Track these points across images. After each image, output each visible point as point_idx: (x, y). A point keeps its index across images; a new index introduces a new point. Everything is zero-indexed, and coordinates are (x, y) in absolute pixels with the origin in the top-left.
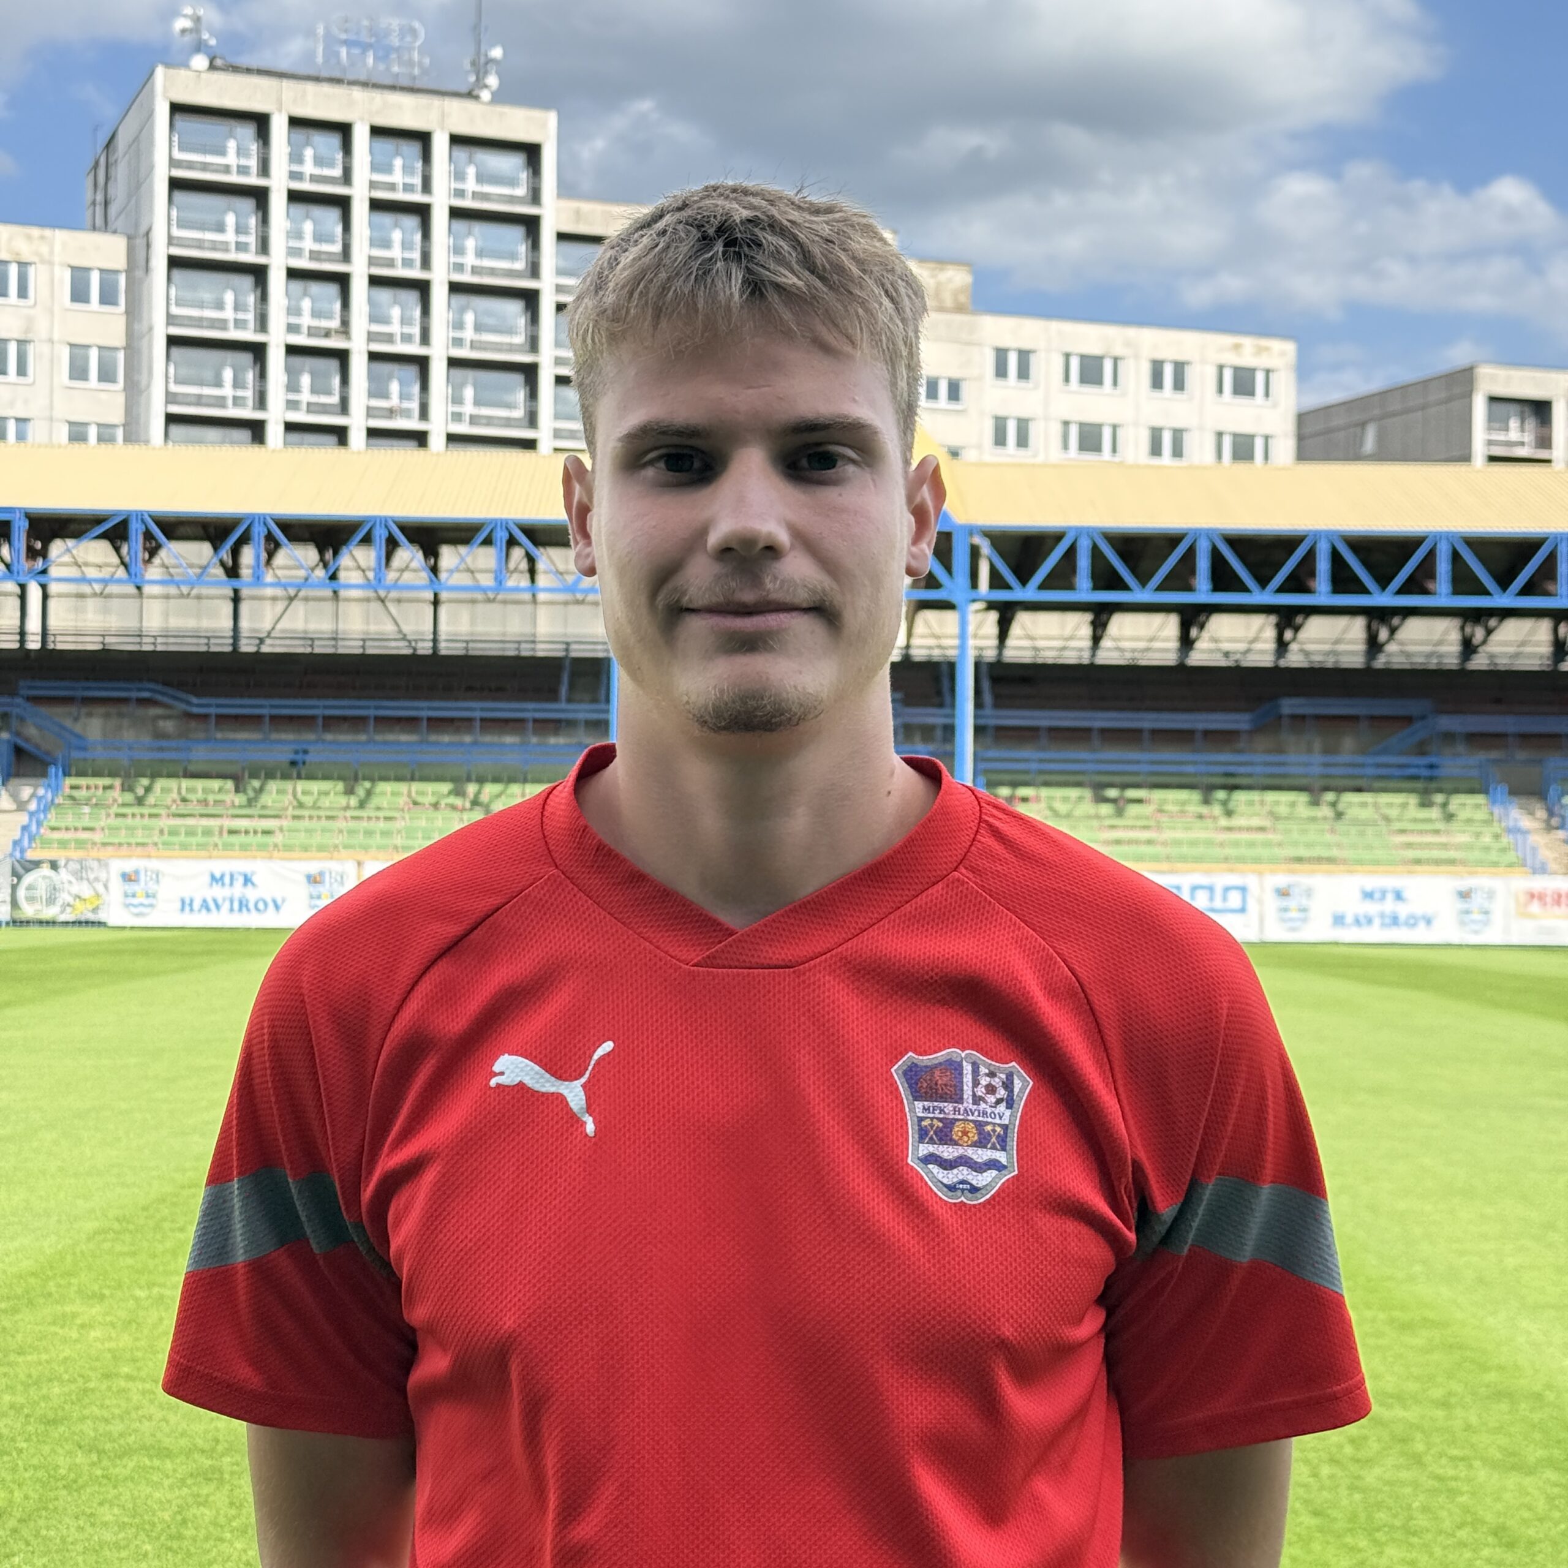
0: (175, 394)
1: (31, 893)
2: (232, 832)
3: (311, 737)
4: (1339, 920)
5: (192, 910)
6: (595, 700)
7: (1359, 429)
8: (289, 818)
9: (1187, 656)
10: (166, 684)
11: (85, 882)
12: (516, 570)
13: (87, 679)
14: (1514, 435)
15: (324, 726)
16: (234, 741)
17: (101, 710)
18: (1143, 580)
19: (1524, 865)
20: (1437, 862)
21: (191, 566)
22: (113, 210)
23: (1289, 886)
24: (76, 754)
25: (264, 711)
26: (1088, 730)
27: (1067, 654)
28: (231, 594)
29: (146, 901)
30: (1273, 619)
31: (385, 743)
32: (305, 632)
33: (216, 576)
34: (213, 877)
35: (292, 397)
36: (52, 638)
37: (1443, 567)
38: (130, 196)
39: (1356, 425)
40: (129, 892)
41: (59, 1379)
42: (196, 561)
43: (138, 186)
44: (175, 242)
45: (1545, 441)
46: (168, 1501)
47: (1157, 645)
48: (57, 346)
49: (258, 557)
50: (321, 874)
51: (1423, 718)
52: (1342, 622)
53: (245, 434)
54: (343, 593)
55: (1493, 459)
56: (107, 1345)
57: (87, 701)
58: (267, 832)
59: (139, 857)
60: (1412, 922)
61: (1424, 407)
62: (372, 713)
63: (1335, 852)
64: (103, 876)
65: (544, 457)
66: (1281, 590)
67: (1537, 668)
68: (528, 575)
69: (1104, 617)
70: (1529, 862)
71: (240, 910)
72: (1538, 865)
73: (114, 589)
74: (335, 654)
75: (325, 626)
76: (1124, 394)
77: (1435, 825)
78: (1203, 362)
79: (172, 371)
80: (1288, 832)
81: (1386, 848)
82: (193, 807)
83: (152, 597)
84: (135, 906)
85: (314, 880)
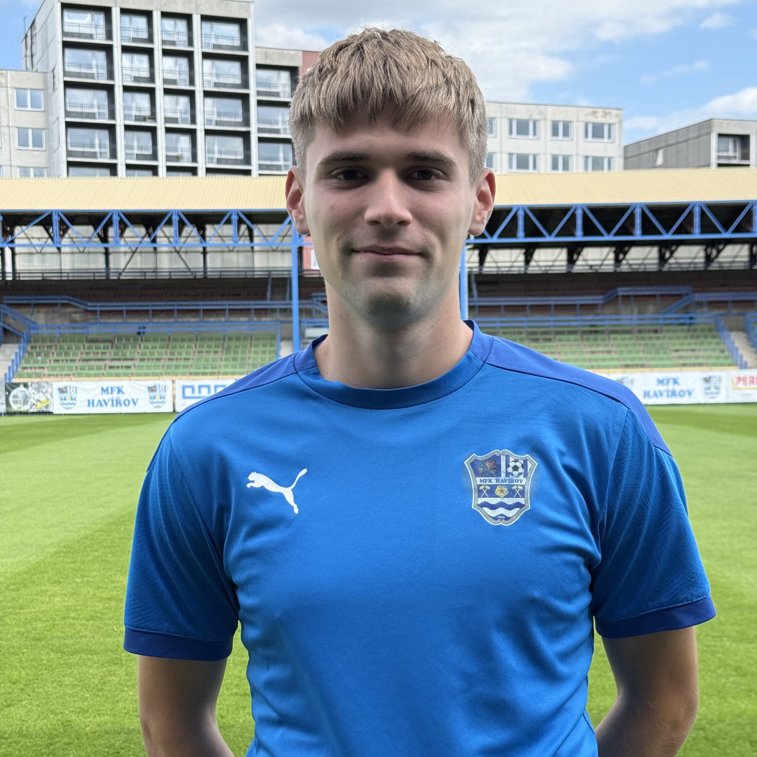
0: (71, 152)
1: (15, 399)
2: (111, 367)
3: (147, 320)
4: (646, 394)
5: (93, 406)
6: (284, 299)
7: (654, 153)
8: (138, 360)
9: (572, 268)
10: (74, 296)
11: (41, 394)
12: (242, 236)
13: (36, 295)
14: (731, 153)
15: (153, 314)
16: (109, 323)
17: (44, 310)
18: (550, 233)
19: (736, 365)
20: (694, 365)
21: (84, 237)
22: (35, 59)
23: (623, 379)
24: (33, 331)
25: (123, 308)
26: (524, 306)
27: (513, 269)
28: (103, 250)
30: (613, 249)
31: (183, 322)
32: (141, 269)
33: (96, 242)
34: (103, 389)
35: (129, 151)
36: (18, 275)
37: (697, 220)
38: (43, 52)
39: (653, 151)
40: (63, 397)
41: (41, 620)
42: (86, 235)
43: (48, 47)
44: (67, 74)
45: (746, 156)
46: (96, 674)
47: (557, 263)
48: (11, 129)
49: (116, 232)
50: (155, 387)
51: (687, 295)
52: (647, 249)
53: (107, 171)
54: (159, 249)
55: (720, 165)
56: (63, 604)
57: (36, 305)
58: (128, 367)
59: (67, 381)
60: (682, 394)
61: (687, 141)
62: (176, 308)
63: (644, 362)
64: (50, 390)
65: (254, 178)
66: (617, 234)
67: (743, 268)
68: (248, 238)
69: (531, 251)
70: (739, 363)
71: (117, 405)
72: (743, 364)
73: (47, 250)
74: (156, 279)
75: (151, 265)
76: (539, 139)
77: (693, 347)
78: (578, 121)
79: (69, 140)
80: (621, 352)
81: (669, 359)
82: (91, 356)
83: (66, 253)
84: (66, 404)
85: (152, 389)
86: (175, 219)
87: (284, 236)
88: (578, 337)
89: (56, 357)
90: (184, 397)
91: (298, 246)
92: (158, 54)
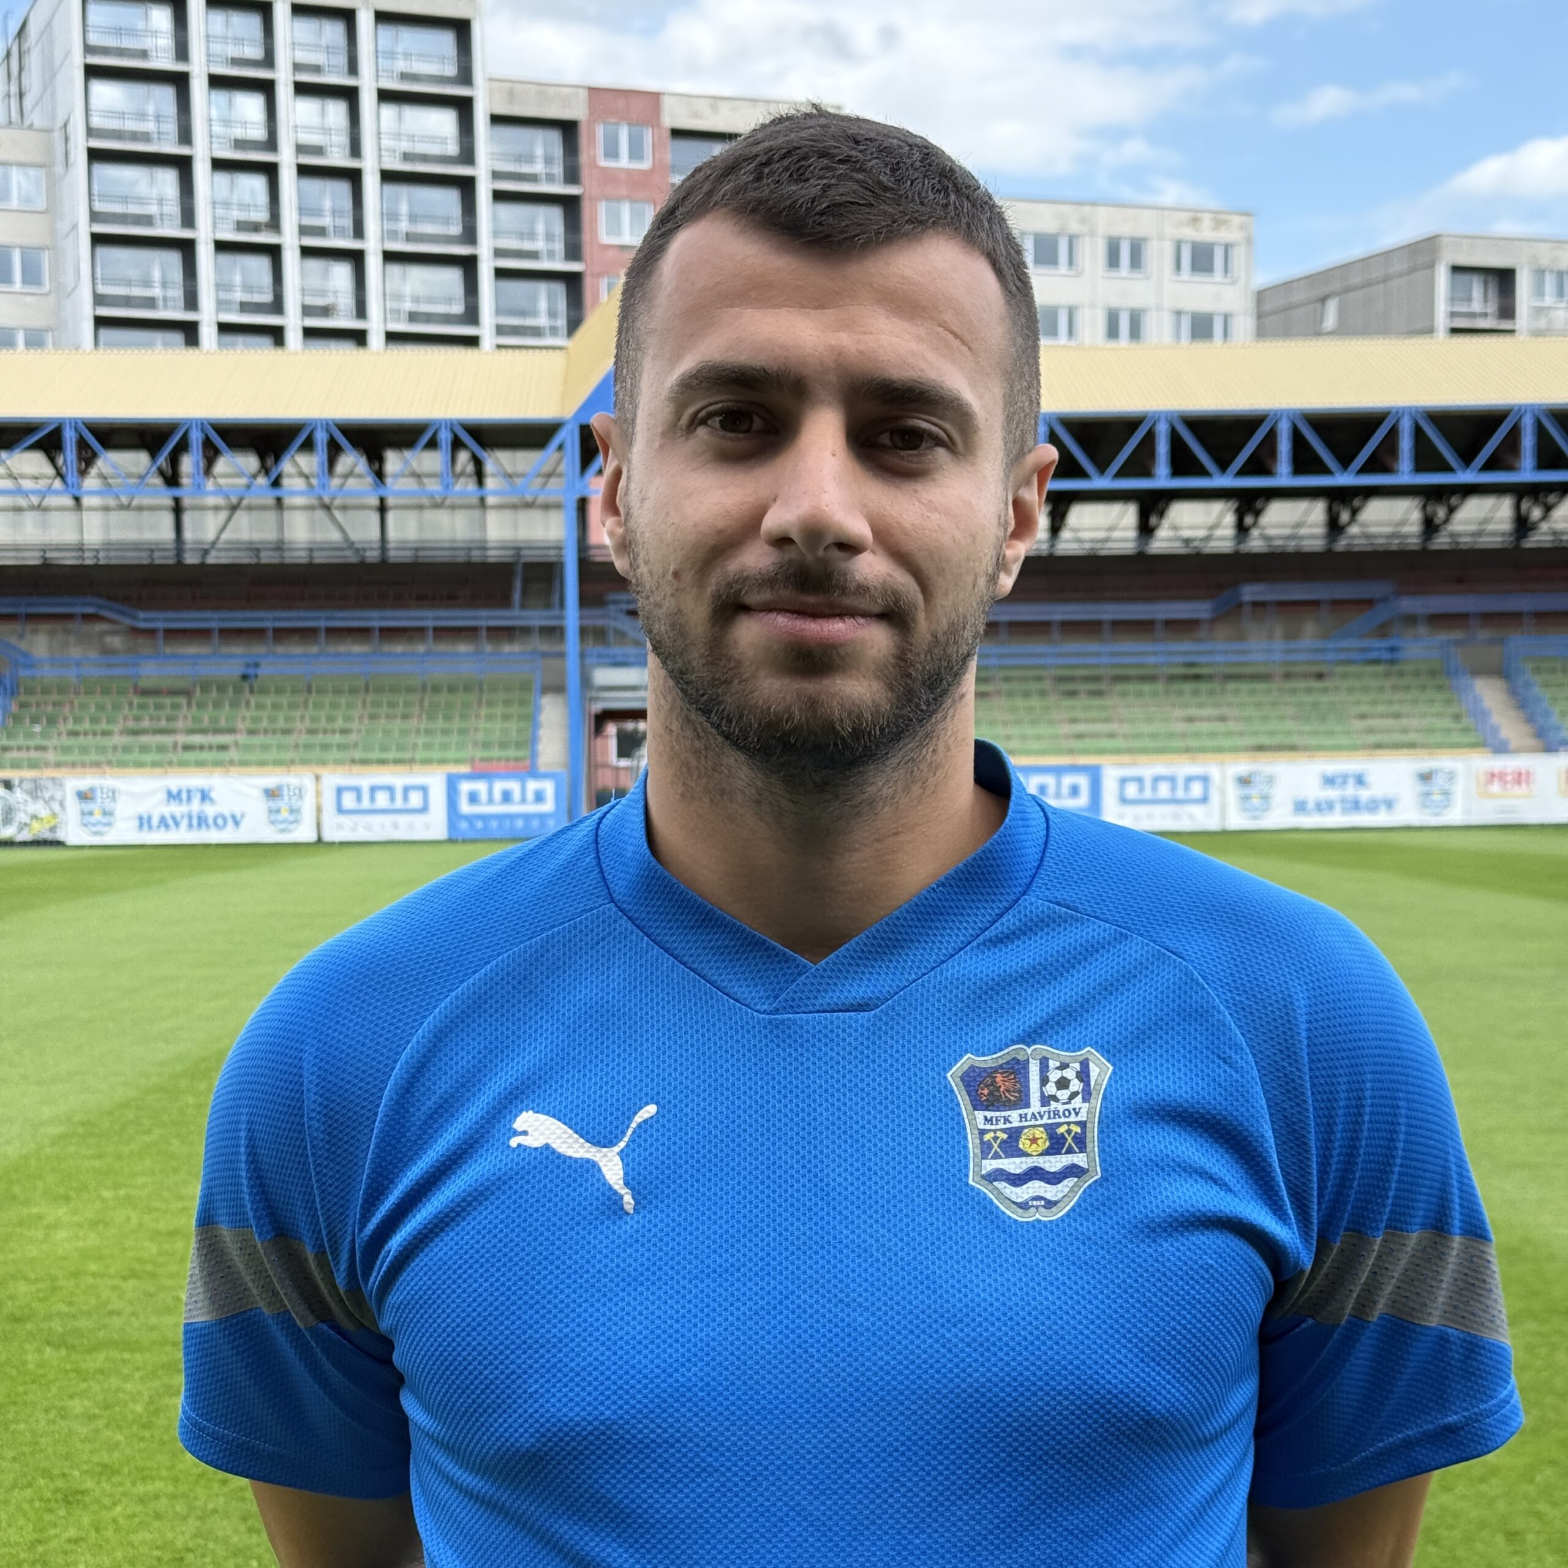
0: (103, 295)
2: (187, 748)
3: (262, 649)
4: (1300, 807)
5: (150, 827)
6: (548, 606)
7: (1319, 305)
8: (244, 733)
9: (1147, 544)
10: (109, 598)
11: (41, 803)
12: (462, 474)
13: (30, 595)
14: (1477, 306)
15: (274, 637)
16: (181, 657)
17: (45, 627)
18: (1102, 468)
19: (1484, 745)
20: (1397, 746)
21: (129, 475)
22: (28, 101)
23: (1250, 776)
24: (23, 673)
25: (214, 625)
26: (1048, 624)
28: (170, 502)
29: (105, 820)
30: (1232, 505)
31: (338, 655)
32: (251, 543)
33: (154, 485)
34: (170, 794)
35: (223, 295)
37: (1406, 444)
38: (45, 87)
39: (1316, 301)
40: (86, 810)
42: (134, 470)
43: (53, 76)
44: (94, 133)
45: (1507, 311)
47: (1116, 534)
49: (197, 463)
50: (279, 788)
51: (1385, 600)
52: (1303, 505)
53: (178, 337)
54: (288, 501)
55: (1455, 331)
57: (31, 617)
58: (223, 748)
59: (94, 776)
60: (1373, 806)
61: (1386, 279)
62: (323, 624)
63: (1296, 740)
64: (58, 795)
65: (486, 354)
66: (1240, 474)
67: (1499, 546)
68: (474, 479)
69: (1063, 508)
70: (1490, 741)
71: (199, 825)
72: (1500, 745)
73: (52, 501)
74: (282, 565)
75: (269, 534)
76: (1077, 275)
77: (1395, 708)
78: (1161, 238)
79: (99, 270)
80: (1249, 719)
81: (1348, 733)
82: (146, 724)
83: (91, 509)
84: (94, 825)
85: (272, 794)
86: (321, 438)
87: (549, 475)
88: (1160, 687)
89: (70, 725)
90: (340, 810)
91: (578, 496)
92: (284, 92)
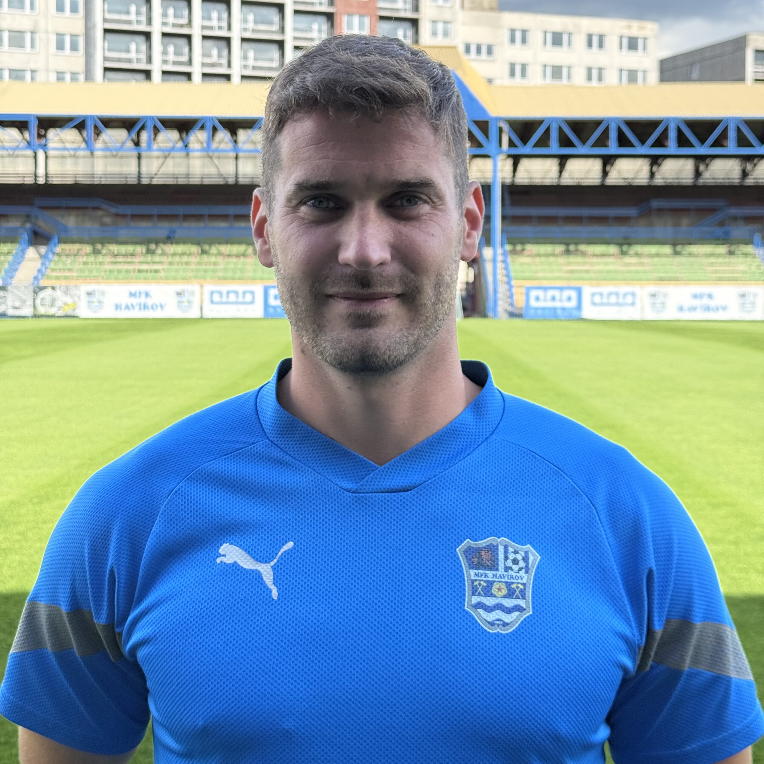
0: (108, 57)
1: (43, 301)
2: (140, 271)
3: (177, 224)
4: (680, 309)
7: (689, 68)
8: (167, 264)
9: (605, 180)
10: (105, 199)
11: (69, 296)
13: (68, 197)
15: (183, 219)
16: (139, 227)
17: (74, 213)
18: (583, 143)
20: (729, 279)
21: (117, 141)
23: (656, 292)
24: (64, 234)
25: (155, 212)
26: (556, 217)
27: (546, 180)
28: (137, 155)
29: (99, 306)
30: (648, 161)
31: (213, 227)
32: (173, 174)
33: (129, 146)
34: (131, 294)
35: (165, 58)
36: (50, 178)
37: (732, 135)
39: (689, 65)
40: (90, 300)
42: (120, 139)
47: (590, 175)
48: (50, 34)
49: (149, 137)
50: (183, 291)
51: (722, 209)
52: (681, 162)
53: (141, 76)
54: (191, 154)
55: (757, 80)
57: (68, 208)
58: (156, 271)
59: (95, 284)
60: (716, 309)
61: (722, 55)
62: (207, 212)
63: (678, 275)
64: (77, 293)
66: (651, 147)
69: (564, 161)
71: (144, 308)
73: (80, 153)
74: (188, 185)
75: (183, 171)
76: (572, 52)
78: (613, 34)
79: (106, 45)
81: (704, 273)
83: (98, 157)
84: (93, 308)
85: (179, 294)
89: (84, 259)
90: (212, 302)
